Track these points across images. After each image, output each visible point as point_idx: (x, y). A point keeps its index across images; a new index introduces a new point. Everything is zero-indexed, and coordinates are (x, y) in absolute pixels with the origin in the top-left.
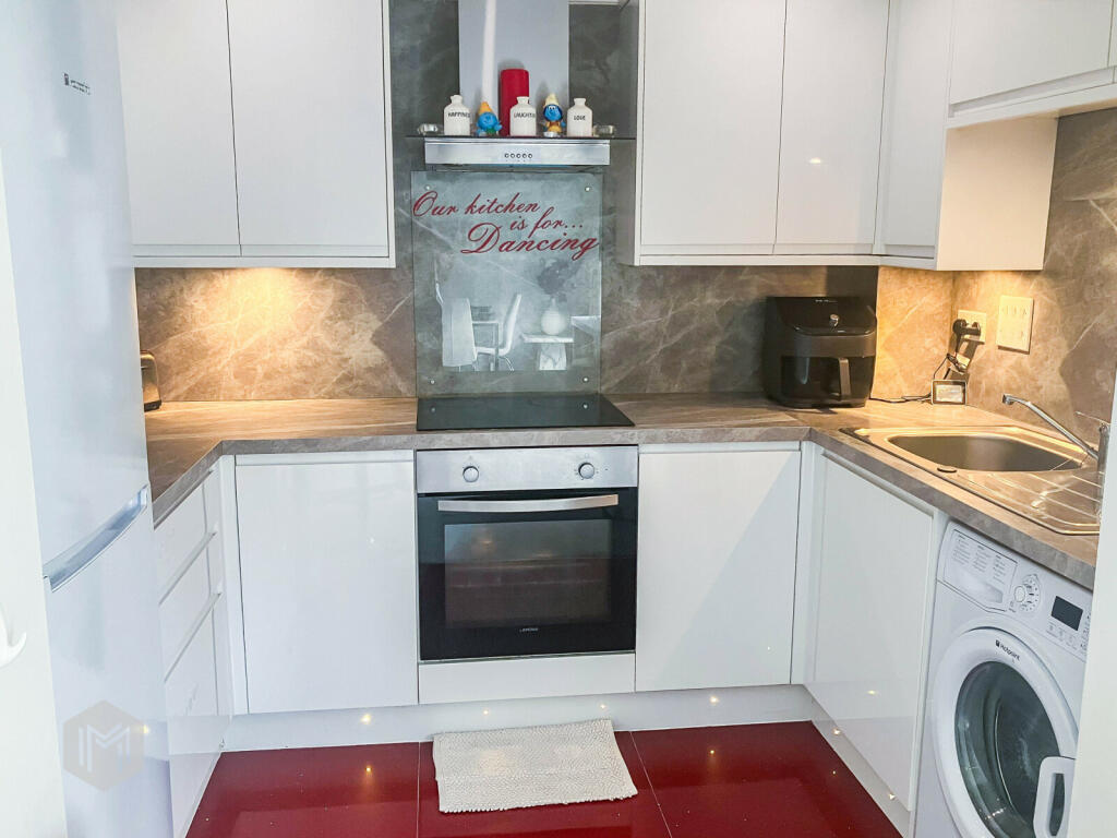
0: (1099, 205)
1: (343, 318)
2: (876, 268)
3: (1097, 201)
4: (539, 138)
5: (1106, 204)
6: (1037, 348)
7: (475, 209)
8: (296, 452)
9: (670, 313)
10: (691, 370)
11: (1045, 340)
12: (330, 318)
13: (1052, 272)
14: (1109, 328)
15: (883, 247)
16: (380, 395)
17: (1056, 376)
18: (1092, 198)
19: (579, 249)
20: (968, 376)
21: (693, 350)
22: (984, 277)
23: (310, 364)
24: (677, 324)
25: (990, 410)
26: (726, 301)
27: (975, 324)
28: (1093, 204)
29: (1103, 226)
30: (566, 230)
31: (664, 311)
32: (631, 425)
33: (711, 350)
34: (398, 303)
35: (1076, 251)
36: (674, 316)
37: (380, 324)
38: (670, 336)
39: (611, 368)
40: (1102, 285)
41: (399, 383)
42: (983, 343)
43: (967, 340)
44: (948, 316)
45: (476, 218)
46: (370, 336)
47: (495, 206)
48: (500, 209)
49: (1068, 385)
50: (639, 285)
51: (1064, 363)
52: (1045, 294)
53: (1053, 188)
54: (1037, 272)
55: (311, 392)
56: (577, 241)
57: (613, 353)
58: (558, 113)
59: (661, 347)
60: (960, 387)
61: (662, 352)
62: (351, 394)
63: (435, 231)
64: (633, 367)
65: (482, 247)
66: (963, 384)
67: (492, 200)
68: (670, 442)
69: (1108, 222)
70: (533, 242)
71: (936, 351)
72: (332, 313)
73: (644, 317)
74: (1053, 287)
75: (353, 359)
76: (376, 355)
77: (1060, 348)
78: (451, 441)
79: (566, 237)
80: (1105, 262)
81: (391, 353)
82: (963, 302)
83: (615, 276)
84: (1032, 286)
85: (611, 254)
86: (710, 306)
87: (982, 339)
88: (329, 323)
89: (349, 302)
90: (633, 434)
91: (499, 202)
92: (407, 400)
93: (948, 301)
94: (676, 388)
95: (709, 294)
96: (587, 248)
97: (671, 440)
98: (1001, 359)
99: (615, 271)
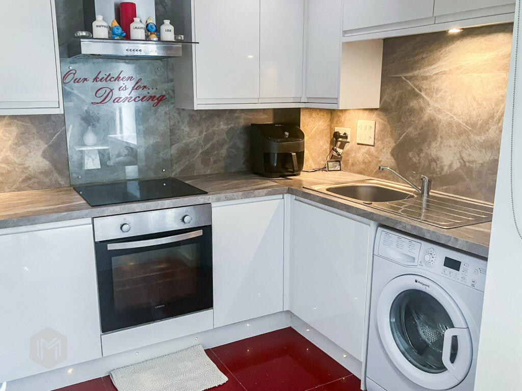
0: (407, 79)
1: (24, 144)
2: (299, 109)
3: (405, 77)
4: (146, 40)
5: (410, 78)
6: (379, 144)
7: (98, 80)
8: (22, 226)
9: (204, 133)
10: (215, 162)
11: (382, 140)
12: (16, 144)
13: (384, 109)
14: (415, 133)
15: (306, 99)
16: (49, 187)
17: (389, 156)
18: (403, 76)
19: (156, 101)
20: (341, 157)
21: (216, 152)
22: (348, 112)
23: (4, 172)
24: (207, 140)
25: (354, 173)
26: (229, 127)
27: (345, 134)
28: (404, 78)
29: (409, 88)
30: (149, 91)
31: (201, 133)
32: (205, 193)
33: (223, 152)
34: (56, 133)
35: (396, 100)
36: (205, 135)
37: (47, 146)
38: (204, 146)
39: (176, 163)
40: (410, 115)
41: (60, 179)
42: (349, 142)
43: (340, 141)
44: (329, 130)
45: (99, 84)
46: (41, 153)
47: (110, 77)
48: (112, 79)
49: (395, 159)
50: (188, 119)
51: (393, 150)
52: (381, 119)
53: (383, 71)
54: (376, 109)
55: (6, 188)
56: (155, 96)
57: (177, 155)
58: (155, 28)
59: (200, 151)
60: (338, 163)
61: (202, 153)
62: (32, 188)
63: (75, 92)
64: (187, 163)
65: (104, 100)
66: (339, 161)
67: (108, 74)
68: (228, 200)
69: (412, 87)
70: (131, 97)
71: (325, 147)
72: (16, 141)
73: (191, 136)
74: (385, 116)
75: (31, 167)
76: (45, 164)
77: (390, 143)
78: (114, 210)
79: (149, 95)
80: (411, 104)
81: (54, 162)
82: (337, 123)
83: (176, 115)
84: (374, 115)
85: (172, 103)
86: (223, 129)
87: (348, 140)
88: (15, 147)
89: (27, 135)
90: (209, 198)
91: (112, 76)
92: (65, 188)
93: (329, 123)
94: (208, 172)
95: (222, 123)
96: (161, 100)
97: (227, 199)
98: (359, 149)
99: (175, 113)
